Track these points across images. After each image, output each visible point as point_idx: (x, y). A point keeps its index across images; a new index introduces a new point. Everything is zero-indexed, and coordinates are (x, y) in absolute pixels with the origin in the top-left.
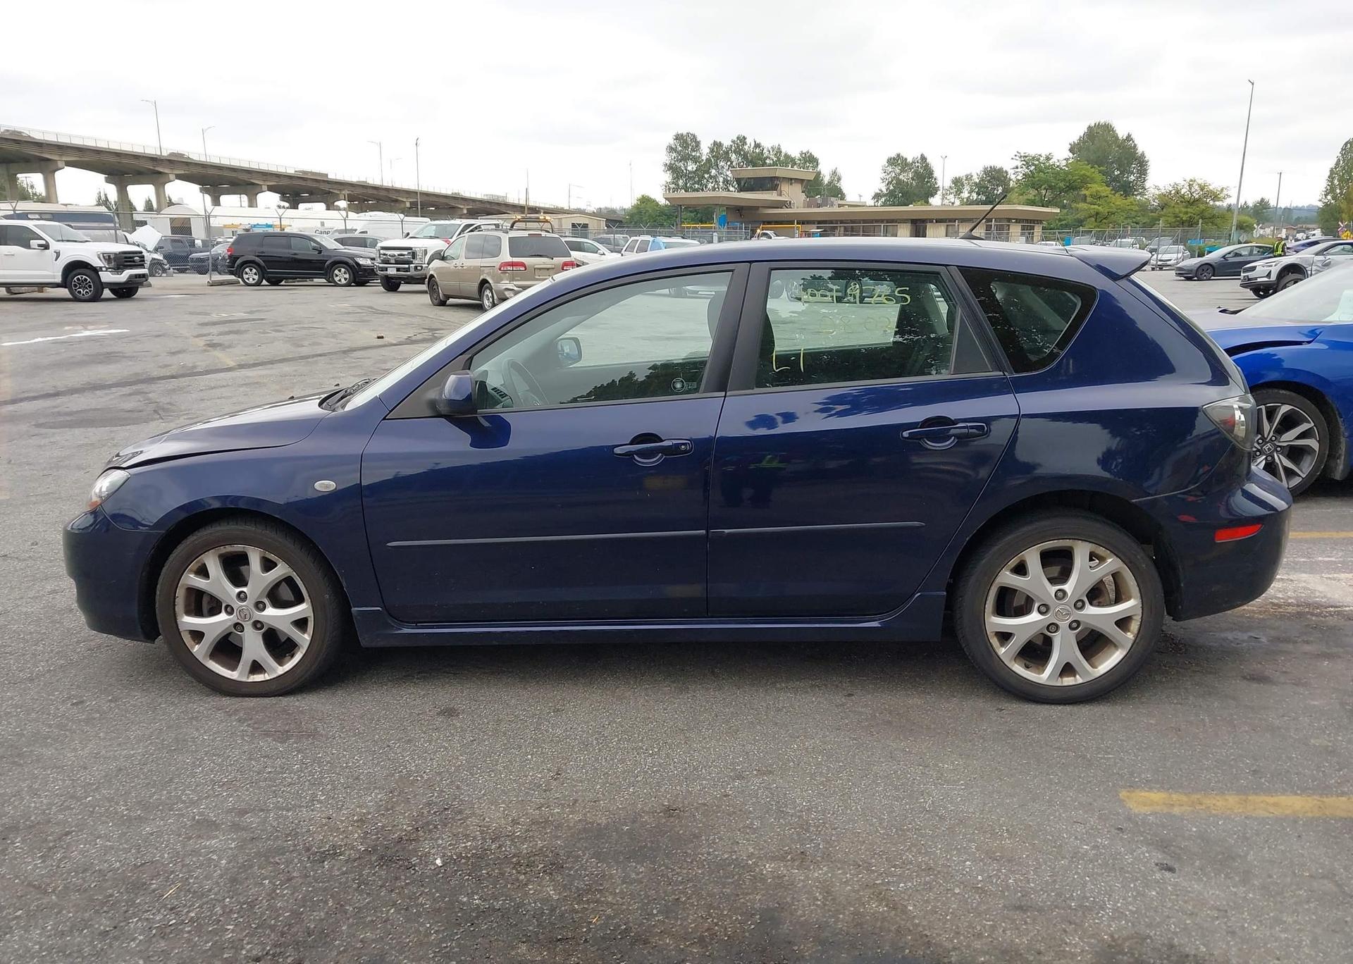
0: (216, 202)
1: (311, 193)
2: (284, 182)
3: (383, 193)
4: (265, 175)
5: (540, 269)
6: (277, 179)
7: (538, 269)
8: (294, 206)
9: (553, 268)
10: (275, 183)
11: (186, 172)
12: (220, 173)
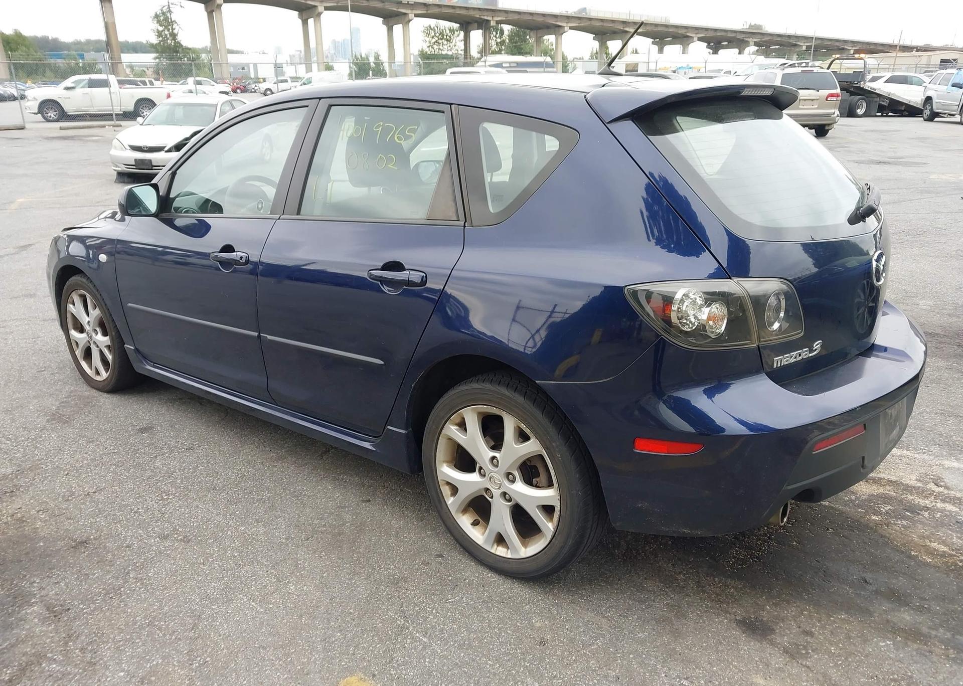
0: (661, 51)
1: (729, 42)
2: (711, 34)
3: (786, 40)
4: (697, 29)
5: (805, 100)
6: (706, 32)
7: (803, 100)
8: (715, 52)
9: (818, 99)
10: (704, 35)
11: (644, 30)
12: (666, 29)
